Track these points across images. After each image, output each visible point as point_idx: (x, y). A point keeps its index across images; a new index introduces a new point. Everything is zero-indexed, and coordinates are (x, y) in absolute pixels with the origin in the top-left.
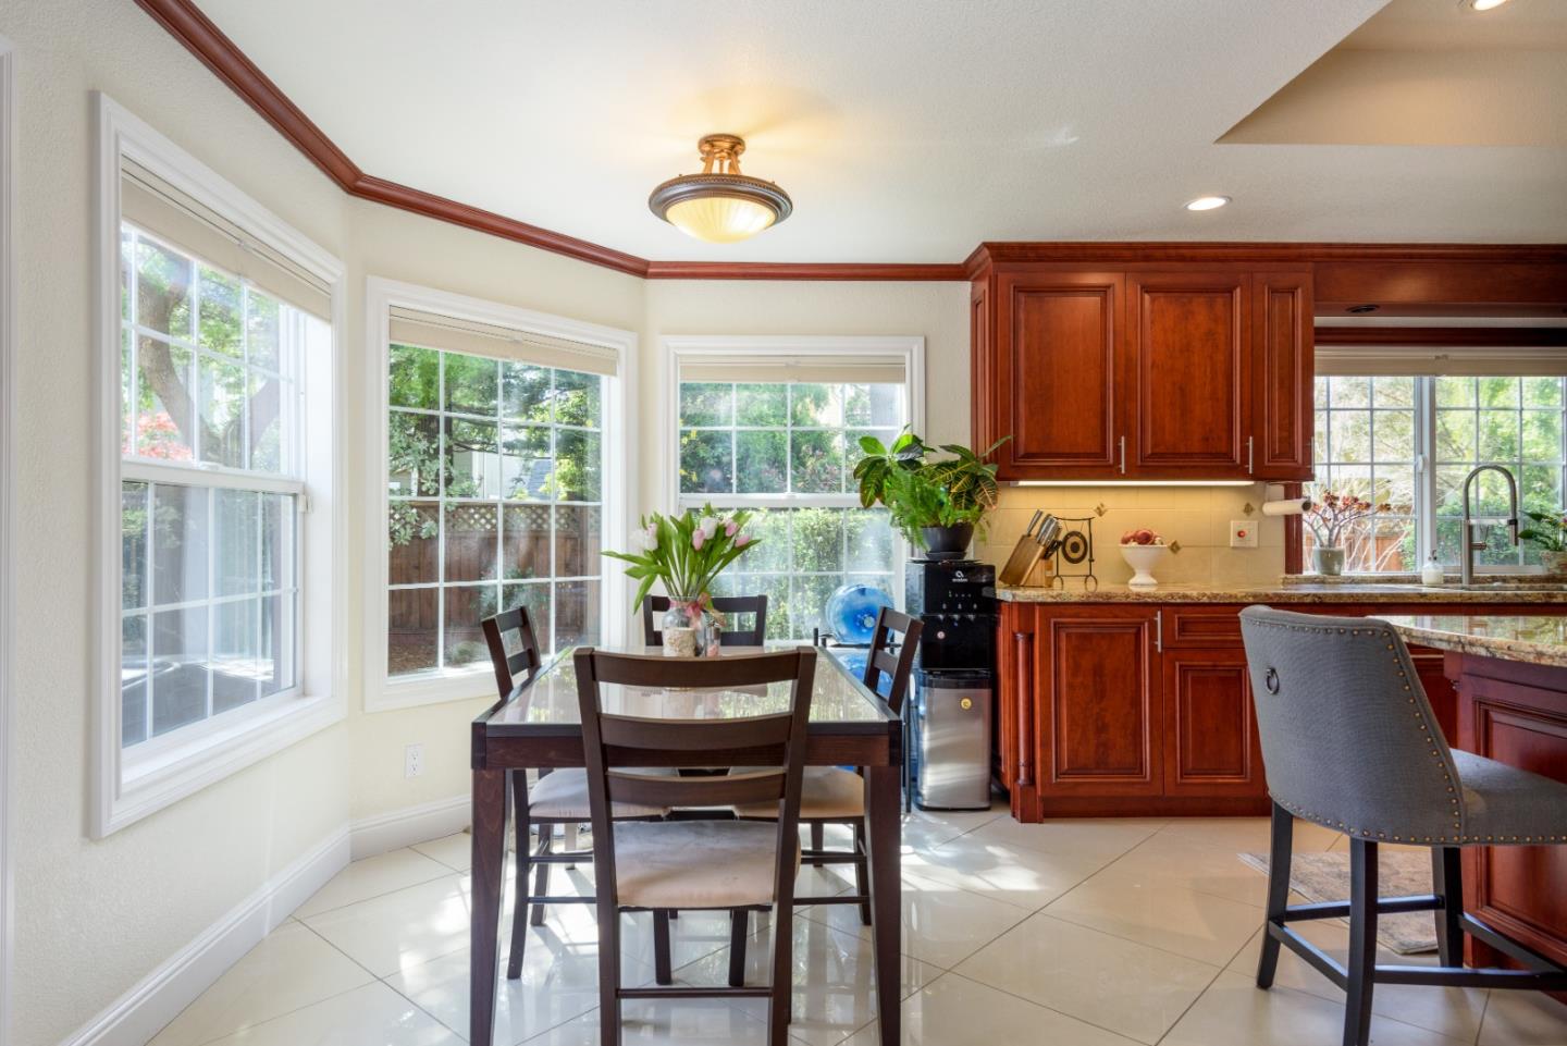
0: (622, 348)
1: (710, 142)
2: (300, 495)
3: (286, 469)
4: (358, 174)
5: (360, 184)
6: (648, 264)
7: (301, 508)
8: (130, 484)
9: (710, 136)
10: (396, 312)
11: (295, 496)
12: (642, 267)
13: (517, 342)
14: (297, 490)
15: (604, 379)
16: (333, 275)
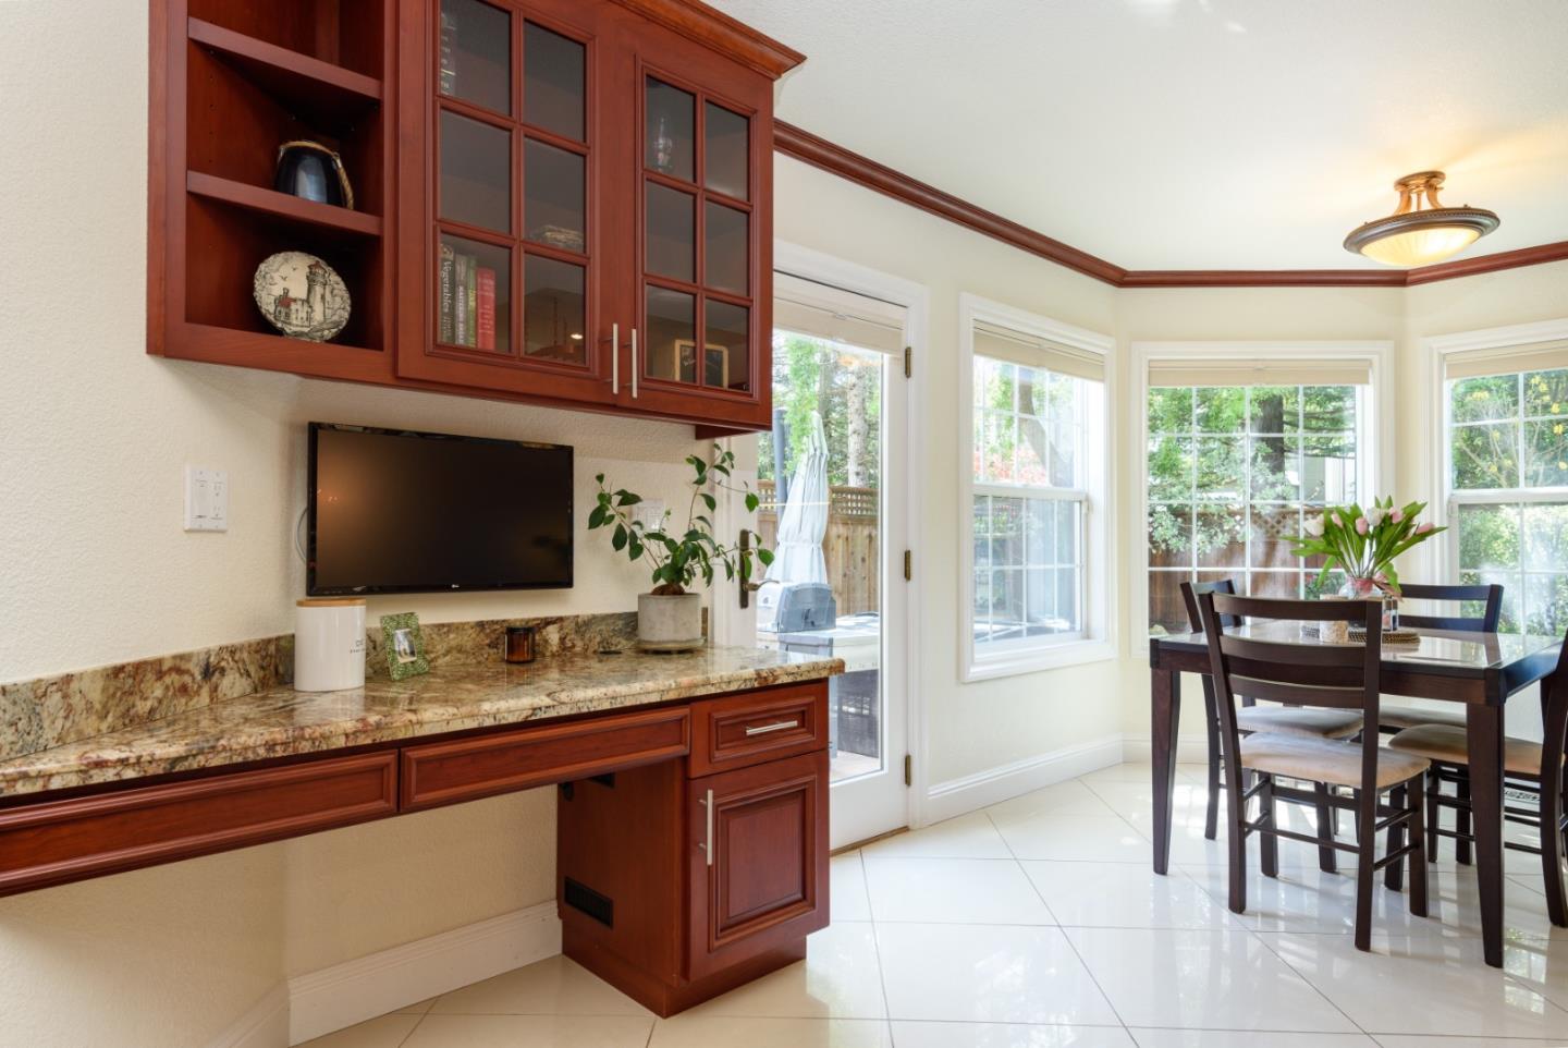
0: (1375, 358)
1: (1404, 184)
2: (1086, 501)
3: (1078, 486)
4: (1124, 273)
5: (1126, 279)
6: (1405, 273)
7: (1084, 511)
8: (981, 498)
9: (1404, 179)
10: (1152, 364)
11: (1080, 502)
12: (1402, 277)
13: (1259, 370)
14: (1082, 498)
15: (1358, 388)
16: (1106, 348)
